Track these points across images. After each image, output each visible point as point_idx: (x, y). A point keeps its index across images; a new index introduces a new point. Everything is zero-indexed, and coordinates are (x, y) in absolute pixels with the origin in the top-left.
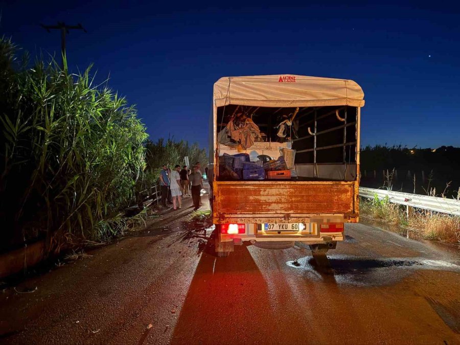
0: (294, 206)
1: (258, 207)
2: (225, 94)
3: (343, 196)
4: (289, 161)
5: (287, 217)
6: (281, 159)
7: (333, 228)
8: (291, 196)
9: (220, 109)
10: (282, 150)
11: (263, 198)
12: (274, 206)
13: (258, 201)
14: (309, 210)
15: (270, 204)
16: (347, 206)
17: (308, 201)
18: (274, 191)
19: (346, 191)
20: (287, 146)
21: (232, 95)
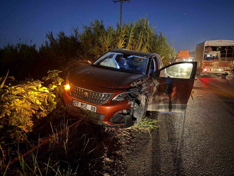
0: (219, 66)
1: (211, 65)
2: (207, 44)
3: (230, 64)
4: (219, 57)
5: (218, 68)
6: (217, 56)
7: (227, 70)
8: (219, 64)
9: (206, 47)
10: (217, 53)
11: (212, 64)
12: (215, 65)
13: (211, 64)
14: (222, 66)
15: (214, 65)
16: (231, 66)
17: (222, 65)
18: (215, 62)
19: (231, 63)
20: (219, 52)
21: (209, 44)
